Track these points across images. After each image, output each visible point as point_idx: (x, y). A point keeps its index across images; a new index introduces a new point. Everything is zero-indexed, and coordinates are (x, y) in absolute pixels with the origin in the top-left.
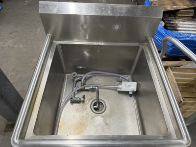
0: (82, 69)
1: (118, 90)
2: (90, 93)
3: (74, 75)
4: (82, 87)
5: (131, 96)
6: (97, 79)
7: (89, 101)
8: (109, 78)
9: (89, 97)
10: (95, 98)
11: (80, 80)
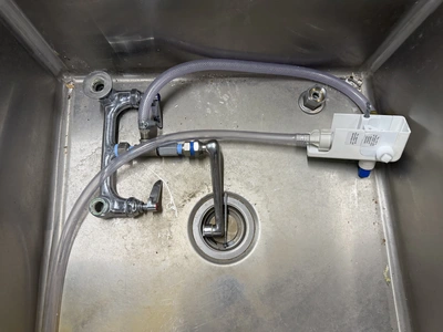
0: (140, 50)
1: (312, 152)
2: (185, 167)
3: (99, 87)
4: (147, 146)
5: (363, 174)
6: (212, 97)
7: (180, 207)
8: (265, 87)
9: (182, 188)
10: (209, 190)
11: (133, 107)
